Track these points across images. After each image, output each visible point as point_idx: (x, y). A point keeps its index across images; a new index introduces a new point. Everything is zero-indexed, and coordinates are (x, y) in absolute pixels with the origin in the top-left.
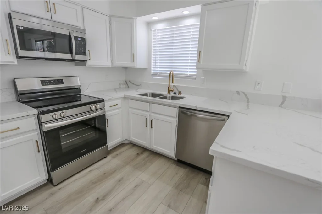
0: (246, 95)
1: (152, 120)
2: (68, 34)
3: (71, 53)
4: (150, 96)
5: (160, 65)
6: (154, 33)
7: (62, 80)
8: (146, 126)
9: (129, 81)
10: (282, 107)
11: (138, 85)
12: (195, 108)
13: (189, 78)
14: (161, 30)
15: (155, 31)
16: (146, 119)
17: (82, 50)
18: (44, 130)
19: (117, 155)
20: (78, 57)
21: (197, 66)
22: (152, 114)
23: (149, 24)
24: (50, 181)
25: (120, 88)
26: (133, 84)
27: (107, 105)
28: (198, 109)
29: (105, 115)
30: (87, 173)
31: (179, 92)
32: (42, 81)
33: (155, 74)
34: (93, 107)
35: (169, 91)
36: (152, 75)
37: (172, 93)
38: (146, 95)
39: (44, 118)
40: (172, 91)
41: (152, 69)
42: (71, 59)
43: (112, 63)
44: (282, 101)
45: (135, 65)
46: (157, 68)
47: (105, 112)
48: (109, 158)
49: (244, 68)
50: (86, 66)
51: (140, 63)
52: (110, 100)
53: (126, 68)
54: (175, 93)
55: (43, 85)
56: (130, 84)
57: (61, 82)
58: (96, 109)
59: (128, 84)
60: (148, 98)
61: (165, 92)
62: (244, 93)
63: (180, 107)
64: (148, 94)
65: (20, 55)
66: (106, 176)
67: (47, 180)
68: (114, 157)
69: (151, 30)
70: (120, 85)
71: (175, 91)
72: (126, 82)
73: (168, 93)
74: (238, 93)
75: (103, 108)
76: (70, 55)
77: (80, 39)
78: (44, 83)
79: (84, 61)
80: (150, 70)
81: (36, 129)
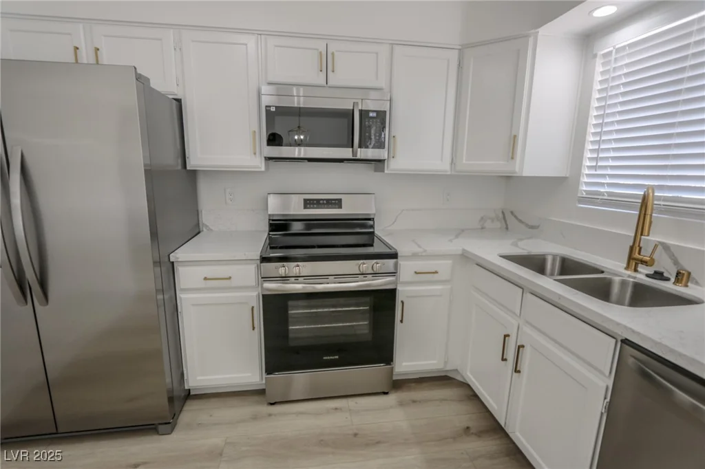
1: (520, 347)
2: (351, 108)
3: (352, 144)
6: (604, 64)
7: (340, 201)
8: (504, 360)
9: (512, 213)
11: (532, 227)
15: (605, 55)
16: (506, 336)
19: (414, 402)
25: (482, 228)
26: (520, 221)
27: (407, 268)
29: (395, 289)
30: (328, 411)
31: (678, 273)
32: (305, 201)
33: (591, 198)
34: (365, 266)
35: (634, 261)
36: (583, 200)
37: (644, 271)
40: (645, 263)
41: (585, 179)
42: (350, 156)
43: (452, 162)
45: (517, 170)
46: (604, 176)
48: (392, 398)
50: (386, 172)
52: (415, 256)
53: (508, 178)
54: (659, 275)
55: (305, 207)
57: (338, 204)
58: (375, 274)
59: (507, 221)
61: (614, 265)
63: (625, 342)
68: (401, 404)
69: (595, 56)
70: (483, 219)
71: (662, 265)
72: (503, 213)
73: (627, 268)
75: (393, 273)
76: (349, 149)
77: (375, 115)
78: (308, 203)
79: (381, 161)
80: (578, 182)
81: (254, 287)
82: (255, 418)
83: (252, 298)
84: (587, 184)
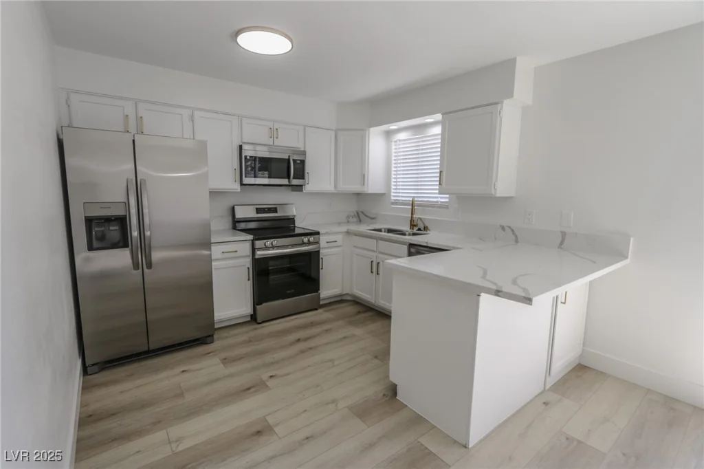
0: (512, 230)
1: (378, 263)
2: (287, 158)
3: (288, 177)
4: (385, 232)
5: (402, 189)
6: (395, 145)
7: (276, 208)
8: (372, 272)
9: (362, 212)
10: (561, 248)
11: (373, 218)
12: (425, 244)
13: (440, 207)
14: (404, 140)
15: (395, 142)
16: (372, 262)
17: (301, 174)
18: (257, 257)
20: (295, 182)
21: (439, 189)
22: (380, 255)
23: (389, 134)
24: (254, 318)
25: (348, 222)
26: (367, 216)
27: (323, 240)
28: (429, 245)
29: (319, 251)
31: (425, 227)
32: (257, 209)
33: (396, 203)
34: (306, 240)
35: (412, 226)
36: (393, 204)
37: (416, 229)
38: (380, 230)
39: (259, 244)
40: (415, 226)
41: (393, 194)
42: (287, 183)
43: (335, 187)
44: (561, 239)
45: (367, 190)
46: (399, 193)
47: (319, 248)
48: (320, 311)
49: (494, 193)
50: (304, 191)
51: (374, 185)
52: (327, 233)
53: (358, 195)
54: (419, 229)
55: (257, 213)
56: (362, 216)
57: (275, 210)
58: (309, 243)
59: (360, 217)
60: (383, 233)
61: (406, 228)
62: (510, 227)
63: (410, 243)
64: (383, 230)
65: (244, 183)
66: (312, 325)
67: (251, 315)
68: (326, 311)
69: (391, 141)
70: (348, 217)
71: (422, 226)
72: (358, 213)
73: (410, 228)
74: (503, 228)
75: (317, 243)
76: (287, 180)
77: (299, 162)
78: (259, 211)
79: (301, 186)
80: (390, 196)
81: (249, 256)
83: (248, 262)
84: (394, 196)
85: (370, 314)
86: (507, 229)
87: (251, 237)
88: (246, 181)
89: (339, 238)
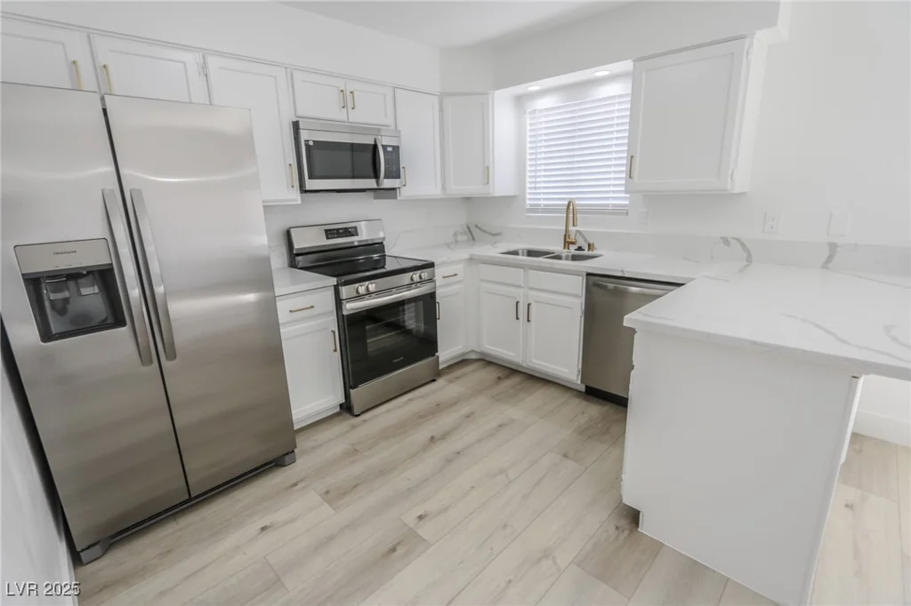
0: (743, 245)
1: (529, 305)
2: (373, 143)
3: (376, 175)
4: (523, 255)
5: (544, 188)
6: (531, 119)
7: (355, 228)
8: (517, 318)
9: (477, 226)
10: (827, 268)
11: (496, 235)
12: (620, 274)
13: (613, 214)
14: (547, 110)
15: (531, 113)
16: (517, 303)
17: (394, 173)
18: (345, 313)
19: (457, 378)
20: (387, 183)
21: (626, 185)
22: (532, 293)
23: (520, 100)
24: (347, 408)
25: (457, 242)
26: (485, 232)
27: (439, 272)
28: (626, 275)
29: (434, 293)
30: (406, 403)
31: (589, 245)
32: (326, 231)
33: (534, 209)
34: (416, 277)
35: (567, 244)
36: (528, 211)
37: (573, 248)
38: (515, 253)
39: (346, 291)
40: (573, 243)
41: (528, 196)
42: (376, 187)
43: (444, 188)
44: (827, 255)
45: (491, 191)
46: (539, 193)
47: (435, 287)
48: (441, 382)
49: (729, 187)
50: (399, 198)
51: (502, 185)
52: (443, 264)
53: (468, 199)
54: (580, 249)
55: (328, 238)
56: (476, 232)
58: (422, 281)
59: (472, 233)
60: (520, 257)
61: (557, 247)
62: (738, 240)
63: (588, 274)
64: (520, 252)
65: (307, 188)
66: (439, 409)
67: (341, 405)
68: (451, 382)
69: (525, 113)
70: (456, 234)
71: (581, 243)
72: (468, 228)
73: (565, 248)
74: (726, 241)
75: (431, 280)
76: (374, 180)
77: (391, 149)
78: (330, 233)
79: (394, 189)
80: (524, 199)
81: (332, 312)
82: (354, 427)
83: (332, 323)
84: (530, 199)
85: (516, 380)
86: (734, 243)
87: (334, 281)
88: (311, 184)
89: (459, 268)
